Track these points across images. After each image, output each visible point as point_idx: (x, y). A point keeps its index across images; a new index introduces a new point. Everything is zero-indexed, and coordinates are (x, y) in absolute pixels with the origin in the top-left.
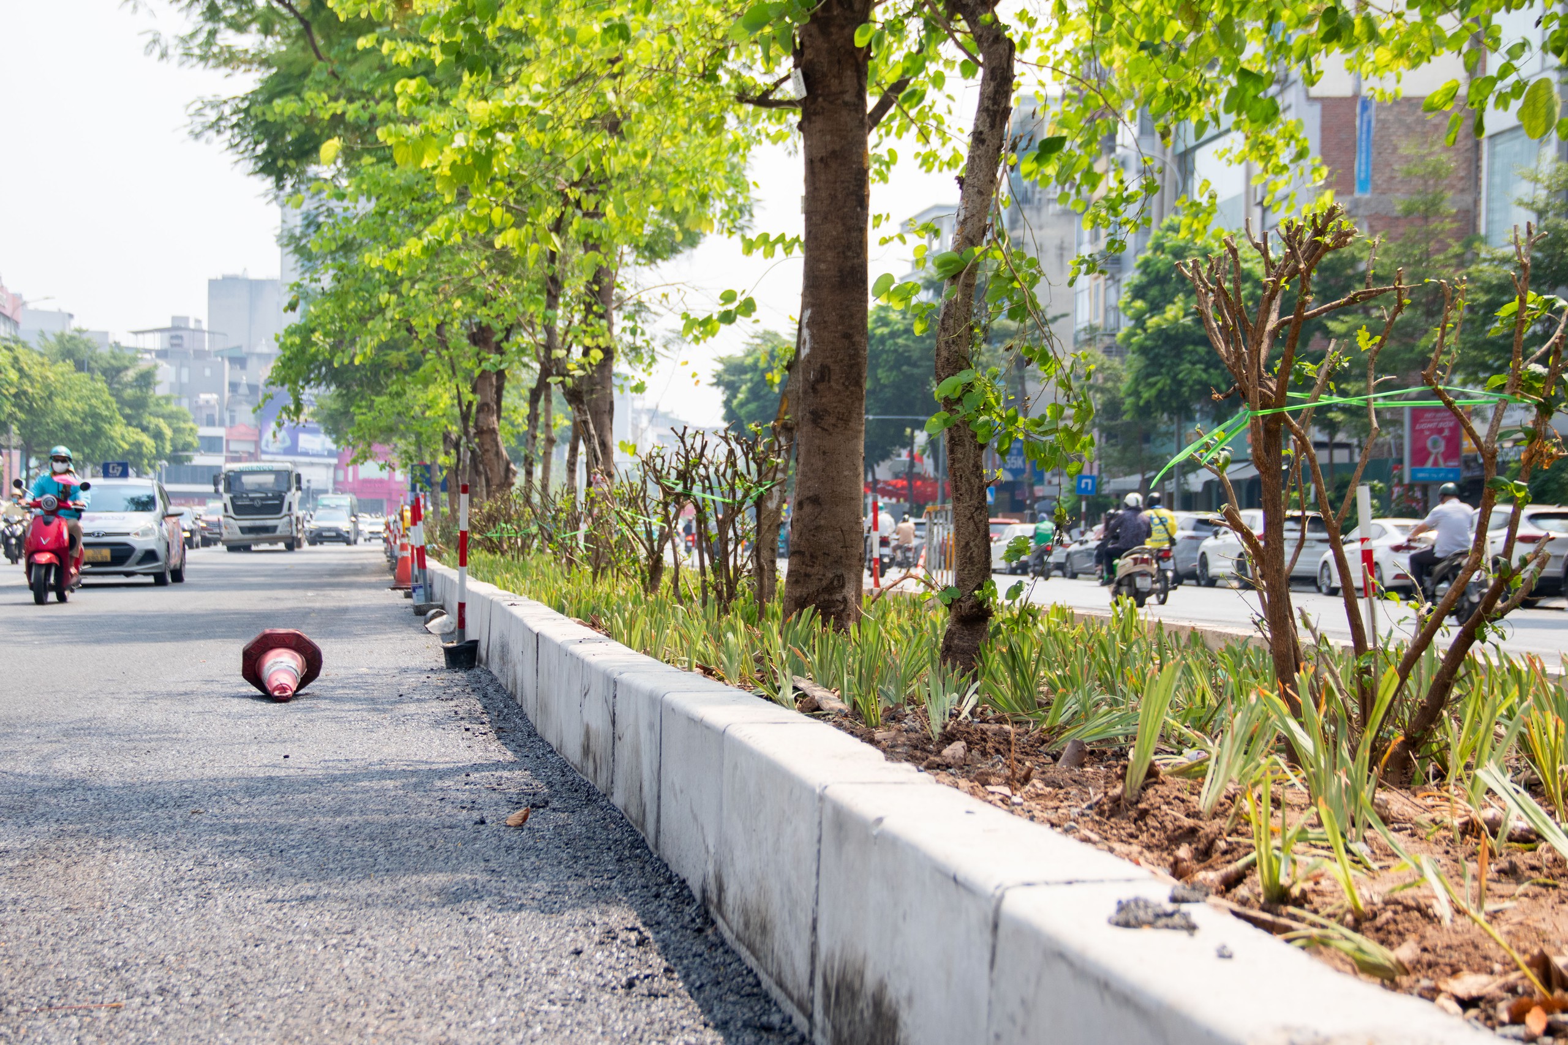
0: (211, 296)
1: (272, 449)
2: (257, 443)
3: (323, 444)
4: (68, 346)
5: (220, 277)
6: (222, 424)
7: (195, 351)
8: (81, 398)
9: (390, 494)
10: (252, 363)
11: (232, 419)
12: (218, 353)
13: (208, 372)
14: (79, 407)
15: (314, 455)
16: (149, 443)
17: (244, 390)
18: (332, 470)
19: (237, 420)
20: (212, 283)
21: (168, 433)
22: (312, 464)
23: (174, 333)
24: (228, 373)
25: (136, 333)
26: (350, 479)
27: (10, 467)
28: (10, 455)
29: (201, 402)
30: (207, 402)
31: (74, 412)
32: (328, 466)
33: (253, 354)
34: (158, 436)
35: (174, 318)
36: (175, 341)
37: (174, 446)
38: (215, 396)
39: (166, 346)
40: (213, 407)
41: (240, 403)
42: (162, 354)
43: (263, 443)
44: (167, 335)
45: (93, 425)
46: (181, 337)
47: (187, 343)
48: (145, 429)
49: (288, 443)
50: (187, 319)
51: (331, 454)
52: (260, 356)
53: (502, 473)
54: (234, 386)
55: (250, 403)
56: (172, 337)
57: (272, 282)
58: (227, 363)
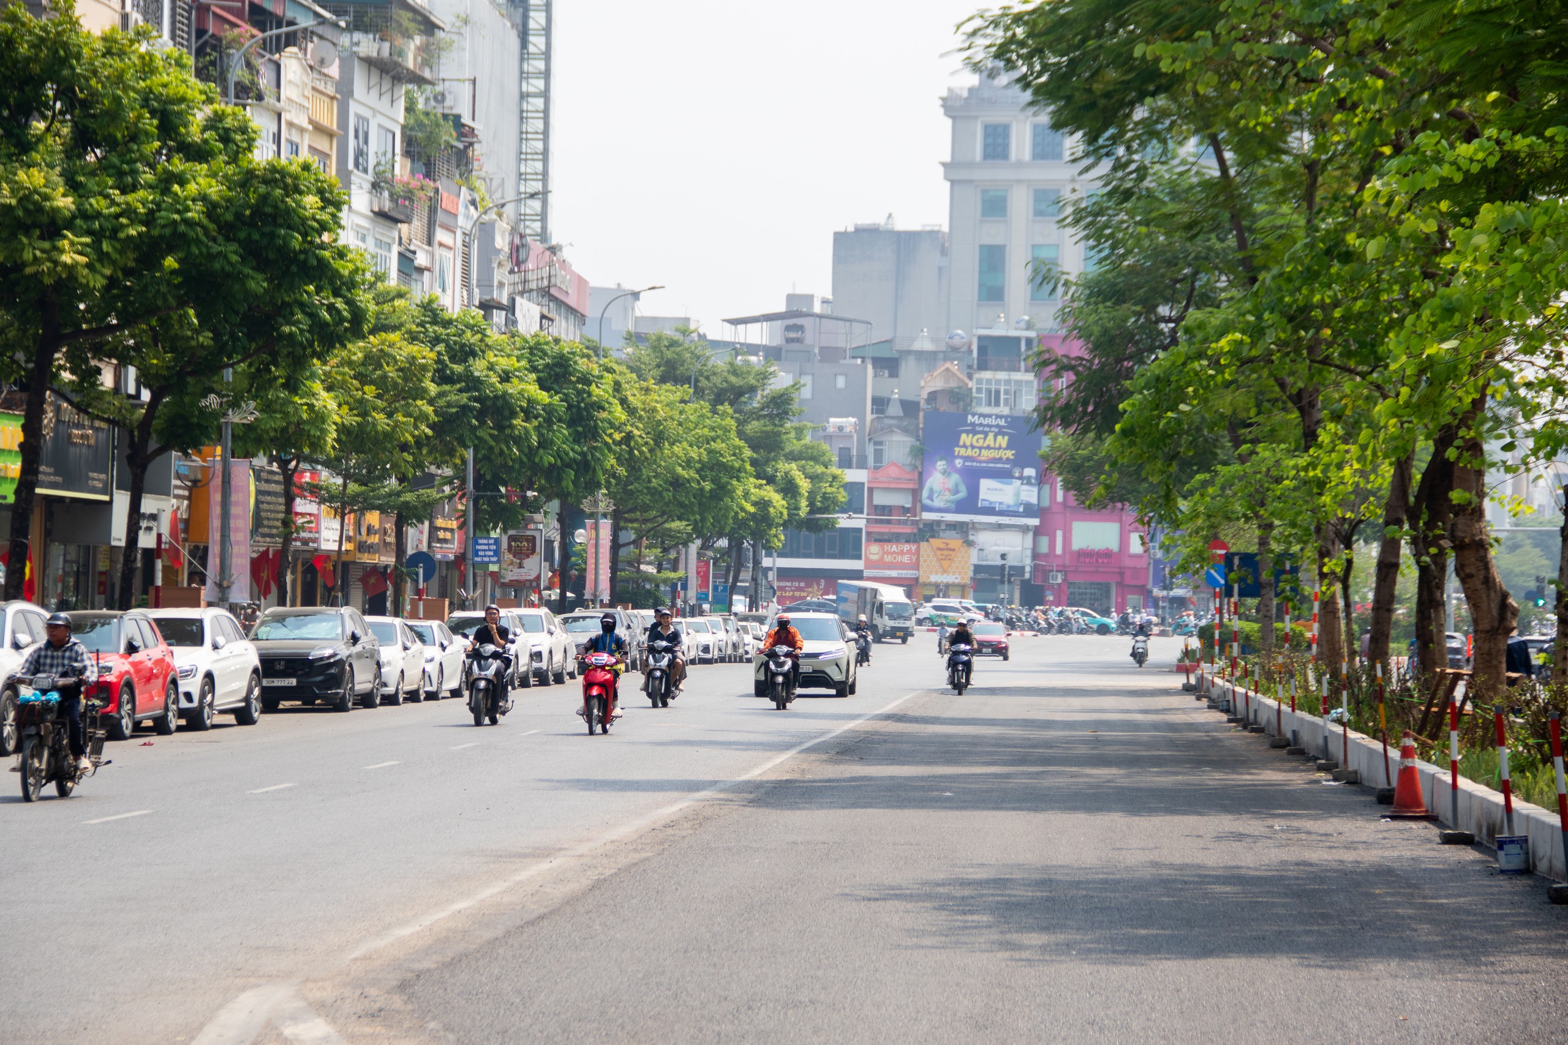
0: (839, 259)
1: (938, 503)
2: (916, 493)
3: (1018, 494)
4: (669, 354)
5: (851, 229)
6: (862, 465)
7: (822, 349)
8: (697, 443)
9: (1121, 574)
10: (908, 368)
11: (878, 455)
12: (858, 353)
13: (841, 382)
14: (694, 453)
15: (1002, 513)
16: (778, 501)
17: (894, 410)
18: (1030, 535)
19: (886, 457)
20: (840, 238)
21: (804, 485)
22: (1000, 527)
23: (791, 322)
24: (871, 383)
25: (735, 322)
26: (1059, 551)
27: (596, 546)
28: (596, 527)
29: (831, 430)
30: (841, 428)
31: (688, 463)
32: (1025, 529)
33: (909, 352)
34: (789, 489)
35: (791, 298)
36: (792, 335)
37: (811, 504)
38: (852, 420)
39: (778, 341)
40: (849, 437)
41: (890, 430)
42: (773, 354)
43: (925, 493)
44: (778, 324)
45: (713, 481)
46: (800, 328)
47: (809, 337)
48: (771, 480)
49: (963, 493)
50: (810, 298)
51: (1029, 510)
52: (920, 355)
53: (1495, 612)
54: (880, 404)
55: (905, 431)
56: (788, 328)
57: (933, 235)
58: (870, 367)
